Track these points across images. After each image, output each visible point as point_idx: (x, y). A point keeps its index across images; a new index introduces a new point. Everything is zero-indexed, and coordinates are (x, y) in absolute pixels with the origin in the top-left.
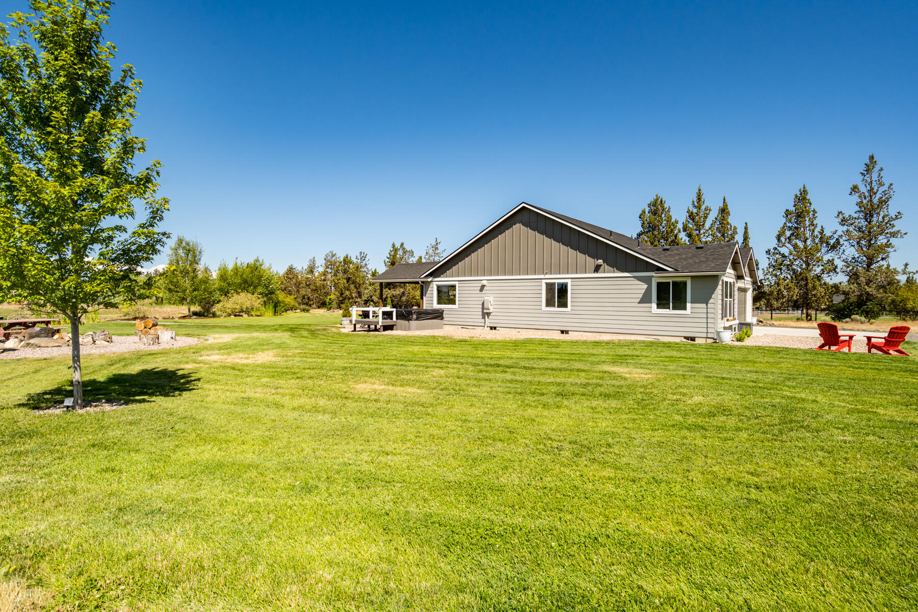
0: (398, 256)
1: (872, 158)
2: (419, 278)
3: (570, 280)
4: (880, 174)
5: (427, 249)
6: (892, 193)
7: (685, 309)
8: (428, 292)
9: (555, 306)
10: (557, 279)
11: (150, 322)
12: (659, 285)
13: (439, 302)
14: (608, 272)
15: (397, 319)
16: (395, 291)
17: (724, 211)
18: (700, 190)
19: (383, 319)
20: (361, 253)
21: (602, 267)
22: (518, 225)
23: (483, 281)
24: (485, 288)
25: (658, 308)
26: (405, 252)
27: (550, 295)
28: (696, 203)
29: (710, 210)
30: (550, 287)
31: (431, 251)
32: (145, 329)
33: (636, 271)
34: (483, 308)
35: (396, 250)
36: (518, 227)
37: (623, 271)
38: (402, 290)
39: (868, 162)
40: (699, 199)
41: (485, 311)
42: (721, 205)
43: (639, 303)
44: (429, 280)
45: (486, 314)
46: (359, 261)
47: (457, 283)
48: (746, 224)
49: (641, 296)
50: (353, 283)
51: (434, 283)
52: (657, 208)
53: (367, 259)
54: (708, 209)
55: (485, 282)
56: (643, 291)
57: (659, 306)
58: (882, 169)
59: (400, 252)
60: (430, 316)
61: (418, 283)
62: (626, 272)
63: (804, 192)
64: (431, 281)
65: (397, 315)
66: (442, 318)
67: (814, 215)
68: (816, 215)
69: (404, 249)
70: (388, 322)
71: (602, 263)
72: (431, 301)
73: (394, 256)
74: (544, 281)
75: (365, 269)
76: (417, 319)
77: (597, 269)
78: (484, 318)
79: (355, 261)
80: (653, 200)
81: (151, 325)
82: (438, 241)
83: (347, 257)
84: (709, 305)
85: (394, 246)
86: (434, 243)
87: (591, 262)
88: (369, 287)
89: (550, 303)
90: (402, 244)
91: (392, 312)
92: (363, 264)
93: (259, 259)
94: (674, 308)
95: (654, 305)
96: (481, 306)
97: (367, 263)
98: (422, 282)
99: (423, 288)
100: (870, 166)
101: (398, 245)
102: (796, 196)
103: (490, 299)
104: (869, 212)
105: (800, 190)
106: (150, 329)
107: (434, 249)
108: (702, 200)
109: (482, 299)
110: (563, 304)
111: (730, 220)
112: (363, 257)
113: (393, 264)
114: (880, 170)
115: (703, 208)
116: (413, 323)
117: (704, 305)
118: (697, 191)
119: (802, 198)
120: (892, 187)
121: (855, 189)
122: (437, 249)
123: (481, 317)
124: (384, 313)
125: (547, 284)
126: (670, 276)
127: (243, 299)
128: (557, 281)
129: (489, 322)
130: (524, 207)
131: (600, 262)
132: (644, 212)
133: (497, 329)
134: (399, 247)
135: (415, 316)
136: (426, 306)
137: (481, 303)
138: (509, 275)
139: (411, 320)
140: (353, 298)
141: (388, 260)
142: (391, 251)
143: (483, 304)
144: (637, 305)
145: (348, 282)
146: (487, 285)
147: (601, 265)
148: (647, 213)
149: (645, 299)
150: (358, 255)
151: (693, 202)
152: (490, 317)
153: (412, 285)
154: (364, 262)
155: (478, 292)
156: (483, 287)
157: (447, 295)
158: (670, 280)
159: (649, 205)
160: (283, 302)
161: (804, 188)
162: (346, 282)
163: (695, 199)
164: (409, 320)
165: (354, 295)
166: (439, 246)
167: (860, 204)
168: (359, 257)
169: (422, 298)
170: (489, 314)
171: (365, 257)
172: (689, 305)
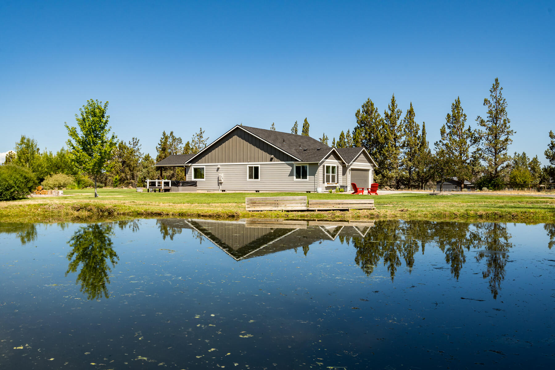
0: (168, 143)
1: (497, 80)
2: (184, 164)
3: (260, 165)
4: (500, 92)
5: (193, 137)
6: (506, 105)
7: (306, 178)
8: (189, 172)
9: (253, 179)
10: (254, 164)
11: (40, 188)
12: (297, 167)
13: (195, 178)
14: (276, 161)
15: (171, 186)
16: (166, 173)
17: (411, 113)
18: (393, 97)
19: (164, 186)
20: (133, 139)
21: (274, 159)
22: (235, 136)
23: (218, 166)
24: (219, 169)
25: (296, 178)
26: (174, 139)
27: (251, 173)
28: (391, 108)
29: (401, 112)
30: (251, 168)
31: (196, 139)
32: (38, 191)
33: (287, 161)
34: (218, 180)
35: (166, 138)
36: (235, 137)
37: (282, 161)
38: (172, 172)
39: (495, 83)
40: (393, 104)
41: (219, 182)
42: (409, 108)
43: (289, 176)
44: (189, 165)
45: (220, 183)
46: (132, 146)
47: (205, 167)
48: (424, 123)
49: (289, 173)
50: (127, 166)
51: (192, 167)
52: (369, 108)
53: (139, 144)
54: (400, 112)
55: (219, 166)
56: (290, 171)
57: (297, 178)
58: (502, 89)
59: (170, 140)
60: (189, 184)
61: (183, 167)
62: (283, 161)
63: (458, 102)
64: (191, 166)
65: (171, 184)
66: (196, 186)
67: (465, 118)
68: (466, 118)
69: (173, 137)
70: (167, 188)
71: (273, 157)
72: (190, 176)
73: (165, 143)
74: (248, 166)
75: (138, 154)
76: (182, 186)
77: (271, 160)
78: (219, 185)
79: (128, 145)
80: (365, 103)
81: (41, 189)
82: (202, 131)
83: (122, 143)
84: (315, 176)
85: (164, 134)
86: (199, 132)
87: (269, 156)
88: (143, 170)
89: (251, 177)
90: (172, 133)
91: (169, 182)
92: (136, 149)
93: (64, 148)
94: (303, 178)
95: (295, 177)
96: (217, 179)
97: (139, 148)
98: (186, 166)
99: (186, 170)
100: (496, 85)
101: (168, 134)
102: (453, 105)
103: (222, 175)
104: (495, 118)
105: (456, 100)
106: (40, 191)
107: (199, 137)
108: (395, 105)
109: (218, 175)
110: (256, 177)
111: (415, 120)
112: (136, 143)
113: (164, 150)
114: (501, 89)
115: (396, 110)
116: (180, 188)
117: (313, 177)
118: (392, 98)
119: (457, 106)
120: (505, 101)
121: (486, 101)
122: (201, 137)
123: (217, 185)
124: (165, 183)
125: (249, 167)
126: (300, 163)
127: (60, 177)
128: (254, 166)
129: (221, 187)
130: (238, 127)
131: (272, 156)
132: (359, 112)
133: (226, 191)
134: (169, 136)
135: (181, 184)
136: (187, 179)
137: (217, 177)
138: (231, 162)
139: (179, 186)
140: (127, 180)
141: (160, 146)
142: (162, 139)
143: (218, 178)
144: (288, 177)
145: (123, 165)
146: (220, 168)
147: (273, 158)
148: (361, 112)
149: (291, 174)
150: (131, 140)
151: (389, 106)
152: (222, 185)
153: (180, 168)
154: (137, 147)
155: (216, 171)
156: (218, 169)
157: (199, 173)
158: (301, 165)
159: (363, 107)
160: (83, 181)
161: (458, 99)
162: (121, 165)
163: (390, 104)
164: (178, 186)
165: (128, 177)
166: (203, 135)
167: (490, 112)
168: (132, 143)
169: (185, 175)
170: (221, 183)
171: (138, 143)
172: (308, 177)
